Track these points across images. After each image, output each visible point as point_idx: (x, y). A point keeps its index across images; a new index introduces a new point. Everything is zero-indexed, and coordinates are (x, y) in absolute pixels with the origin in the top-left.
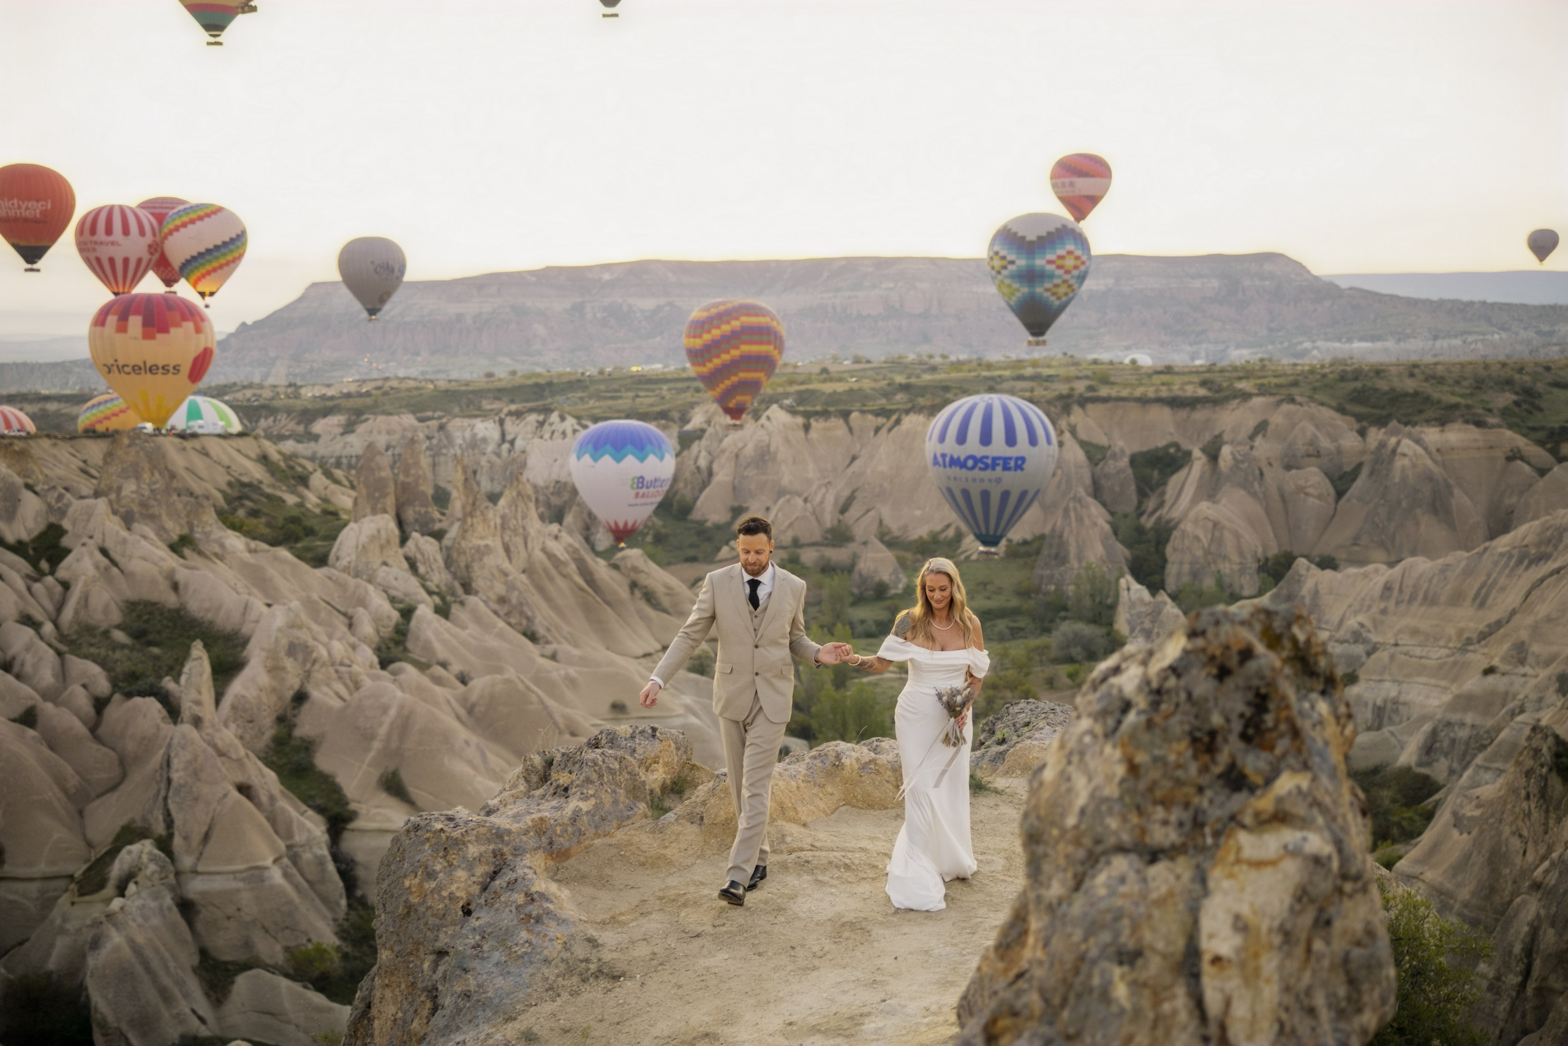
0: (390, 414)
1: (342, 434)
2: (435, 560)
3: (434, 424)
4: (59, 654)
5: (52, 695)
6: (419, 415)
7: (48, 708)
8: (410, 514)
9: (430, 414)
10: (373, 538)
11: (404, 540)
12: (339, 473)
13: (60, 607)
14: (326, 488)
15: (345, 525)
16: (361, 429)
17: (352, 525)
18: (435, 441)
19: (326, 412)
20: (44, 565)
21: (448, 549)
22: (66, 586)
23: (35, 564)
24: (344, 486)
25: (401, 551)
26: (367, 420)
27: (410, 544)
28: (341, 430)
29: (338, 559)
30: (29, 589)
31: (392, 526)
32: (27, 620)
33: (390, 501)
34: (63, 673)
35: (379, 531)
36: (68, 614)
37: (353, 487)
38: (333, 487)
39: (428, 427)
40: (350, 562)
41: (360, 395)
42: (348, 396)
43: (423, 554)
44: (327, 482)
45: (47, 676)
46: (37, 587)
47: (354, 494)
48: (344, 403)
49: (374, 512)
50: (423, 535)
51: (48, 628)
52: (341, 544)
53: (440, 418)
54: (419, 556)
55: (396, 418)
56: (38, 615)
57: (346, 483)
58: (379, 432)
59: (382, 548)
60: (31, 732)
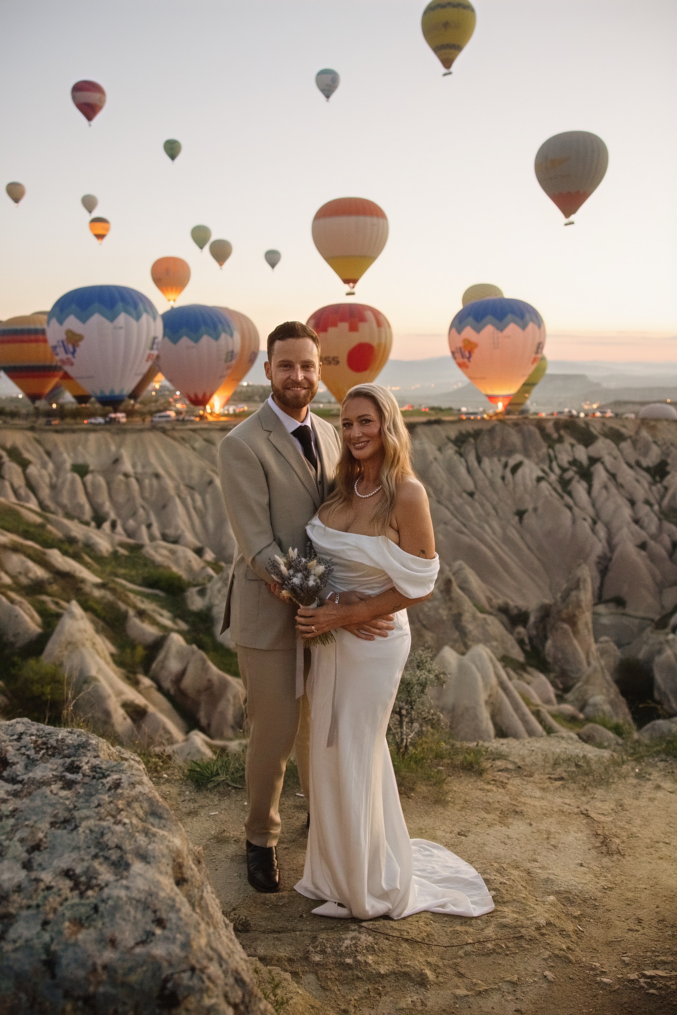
4: (660, 520)
5: (654, 537)
7: (652, 543)
13: (662, 497)
20: (658, 478)
22: (666, 489)
23: (653, 477)
30: (650, 489)
32: (647, 502)
34: (660, 529)
36: (666, 502)
45: (653, 528)
46: (654, 488)
51: (656, 507)
56: (653, 501)
60: (643, 553)
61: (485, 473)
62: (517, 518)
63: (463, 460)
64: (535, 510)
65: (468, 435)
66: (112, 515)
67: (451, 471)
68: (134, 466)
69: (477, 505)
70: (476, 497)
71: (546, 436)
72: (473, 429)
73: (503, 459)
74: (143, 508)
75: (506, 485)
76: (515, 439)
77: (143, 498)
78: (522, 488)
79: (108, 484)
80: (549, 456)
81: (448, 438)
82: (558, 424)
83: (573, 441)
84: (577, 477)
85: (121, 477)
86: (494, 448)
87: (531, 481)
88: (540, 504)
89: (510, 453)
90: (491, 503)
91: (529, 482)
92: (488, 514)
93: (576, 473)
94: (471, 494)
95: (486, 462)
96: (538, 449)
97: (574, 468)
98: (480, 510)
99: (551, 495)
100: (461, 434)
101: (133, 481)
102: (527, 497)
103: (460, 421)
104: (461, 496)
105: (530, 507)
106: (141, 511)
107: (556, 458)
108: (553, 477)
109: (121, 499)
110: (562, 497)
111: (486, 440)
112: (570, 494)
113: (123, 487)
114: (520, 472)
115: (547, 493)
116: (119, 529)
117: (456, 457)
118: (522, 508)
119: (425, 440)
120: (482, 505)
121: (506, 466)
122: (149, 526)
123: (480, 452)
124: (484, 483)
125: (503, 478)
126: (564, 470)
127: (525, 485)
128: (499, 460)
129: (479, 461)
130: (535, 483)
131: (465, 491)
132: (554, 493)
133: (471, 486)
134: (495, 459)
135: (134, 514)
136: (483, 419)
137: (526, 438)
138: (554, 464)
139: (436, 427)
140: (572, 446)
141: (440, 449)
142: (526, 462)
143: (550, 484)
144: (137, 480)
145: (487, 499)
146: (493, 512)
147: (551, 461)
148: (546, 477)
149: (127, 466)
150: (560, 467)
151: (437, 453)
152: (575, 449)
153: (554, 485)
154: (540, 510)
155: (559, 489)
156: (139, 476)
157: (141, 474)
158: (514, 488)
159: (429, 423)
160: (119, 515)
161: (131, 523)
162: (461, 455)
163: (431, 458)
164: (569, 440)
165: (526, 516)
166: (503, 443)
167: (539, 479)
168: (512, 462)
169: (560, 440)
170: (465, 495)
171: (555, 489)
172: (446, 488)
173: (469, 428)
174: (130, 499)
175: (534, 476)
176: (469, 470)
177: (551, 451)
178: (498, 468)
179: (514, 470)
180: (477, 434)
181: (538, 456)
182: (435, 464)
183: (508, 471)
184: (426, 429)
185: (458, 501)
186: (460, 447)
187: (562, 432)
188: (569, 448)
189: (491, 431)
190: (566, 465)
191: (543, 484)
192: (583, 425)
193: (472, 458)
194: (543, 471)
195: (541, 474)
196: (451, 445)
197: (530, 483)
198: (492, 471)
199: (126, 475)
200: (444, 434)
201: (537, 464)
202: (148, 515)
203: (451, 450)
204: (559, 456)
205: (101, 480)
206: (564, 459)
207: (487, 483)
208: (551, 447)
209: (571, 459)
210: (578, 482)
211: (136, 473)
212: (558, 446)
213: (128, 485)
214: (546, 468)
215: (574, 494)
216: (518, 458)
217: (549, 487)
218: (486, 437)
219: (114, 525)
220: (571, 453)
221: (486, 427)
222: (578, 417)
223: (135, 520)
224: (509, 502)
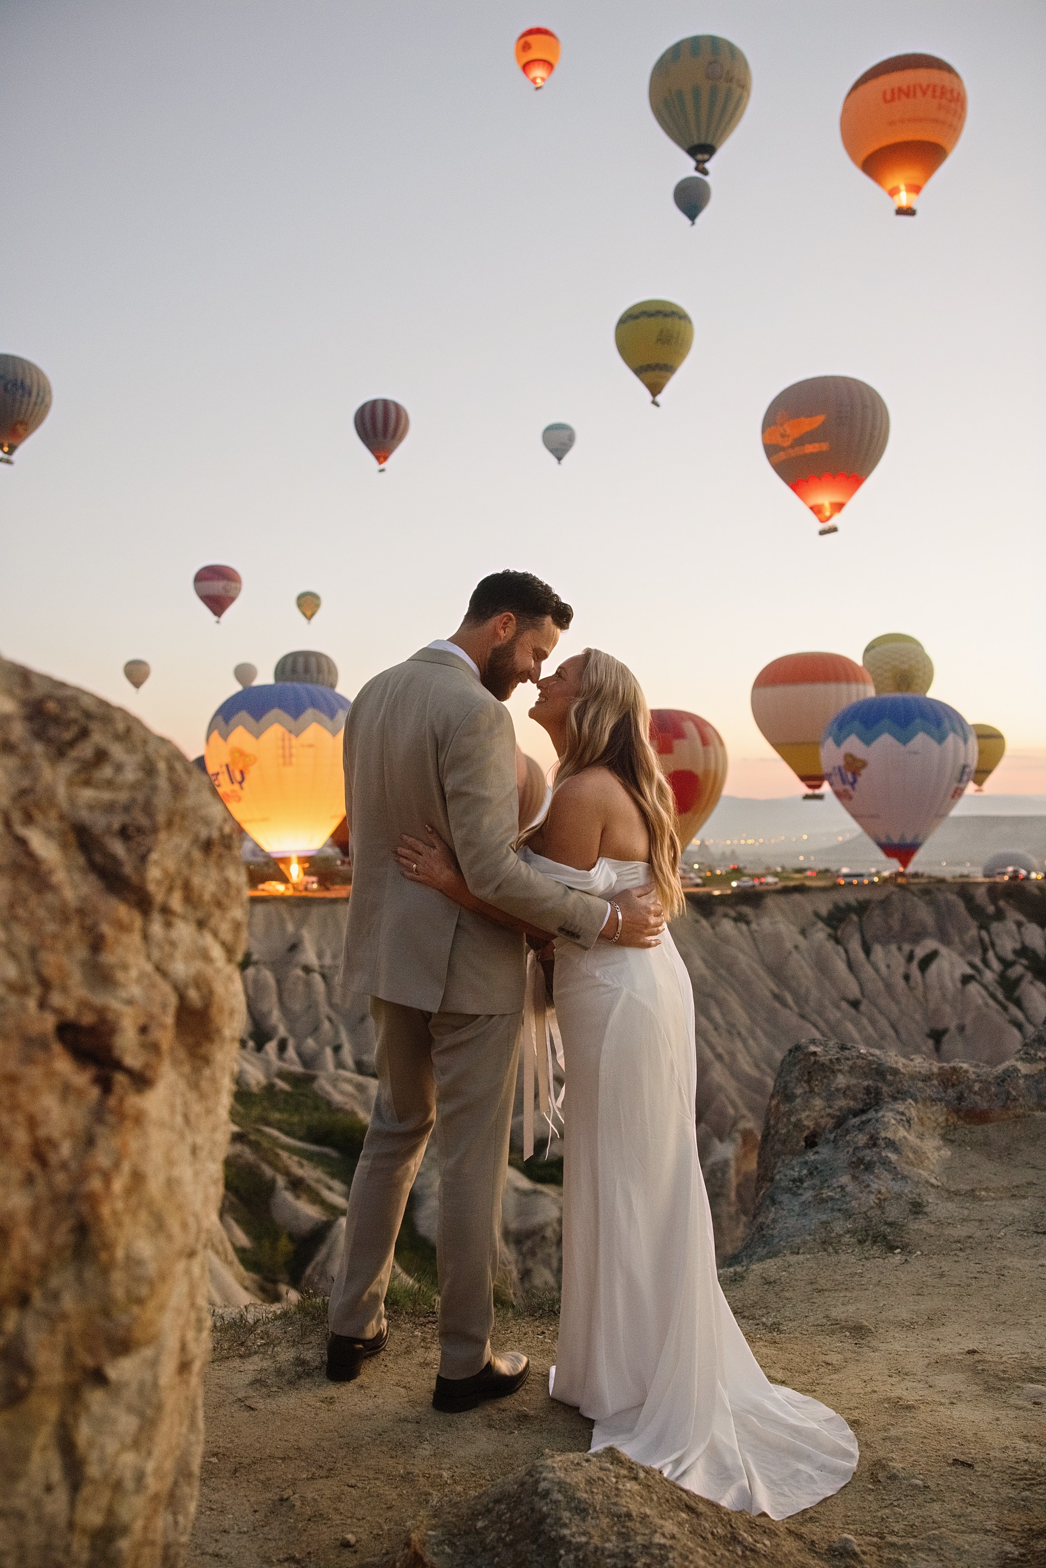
61: (877, 970)
62: (930, 1043)
63: (840, 949)
64: (961, 1028)
65: (849, 908)
66: (282, 1031)
67: (822, 966)
68: (320, 955)
69: (865, 1021)
70: (863, 1008)
71: (975, 910)
72: (856, 900)
73: (907, 948)
74: (330, 1020)
75: (911, 989)
76: (924, 914)
77: (332, 1005)
78: (937, 993)
79: (279, 982)
80: (981, 940)
81: (817, 915)
82: (994, 890)
83: (1021, 917)
84: (1029, 976)
85: (299, 972)
86: (890, 929)
87: (952, 979)
88: (968, 1020)
89: (917, 937)
90: (888, 1018)
91: (949, 984)
92: (883, 1037)
93: (1027, 968)
94: (855, 1004)
95: (878, 951)
96: (962, 931)
97: (1024, 962)
98: (870, 1029)
99: (987, 1004)
100: (837, 907)
101: (317, 978)
102: (947, 1009)
103: (836, 887)
104: (838, 1007)
105: (953, 1025)
106: (326, 1025)
107: (993, 945)
108: (989, 976)
109: (297, 1006)
110: (1005, 1008)
111: (876, 917)
112: (1018, 1003)
113: (301, 988)
114: (933, 967)
115: (980, 1001)
116: (291, 1052)
117: (830, 945)
118: (940, 1026)
119: (779, 918)
120: (873, 1022)
121: (910, 958)
122: (337, 1049)
123: (868, 936)
124: (875, 986)
125: (907, 978)
126: (1007, 964)
127: (942, 988)
128: (900, 949)
129: (867, 951)
130: (959, 985)
131: (845, 999)
132: (991, 1002)
133: (854, 990)
134: (893, 948)
135: (315, 1029)
136: (872, 883)
137: (943, 914)
138: (991, 954)
139: (797, 897)
140: (1019, 925)
141: (803, 932)
142: (944, 950)
143: (985, 987)
144: (324, 976)
145: (881, 1012)
146: (891, 1032)
147: (985, 950)
148: (978, 977)
149: (309, 956)
150: (1001, 959)
151: (800, 938)
152: (1023, 930)
153: (991, 988)
154: (969, 1031)
155: (1000, 996)
156: (326, 971)
157: (330, 968)
158: (925, 996)
159: (786, 891)
160: (291, 1031)
161: (310, 1043)
162: (838, 941)
163: (789, 945)
164: (1013, 915)
165: (946, 1038)
166: (906, 921)
167: (966, 980)
168: (920, 952)
169: (1000, 916)
170: (844, 1005)
171: (993, 996)
172: (815, 993)
173: (851, 897)
174: (312, 1006)
175: (958, 974)
176: (850, 965)
177: (984, 934)
178: (898, 960)
179: (925, 963)
180: (862, 908)
181: (963, 942)
182: (795, 955)
183: (914, 966)
184: (781, 899)
185: (834, 1015)
186: (835, 929)
187: (1002, 903)
188: (1014, 927)
189: (885, 903)
190: (1010, 956)
191: (973, 988)
192: (1036, 891)
193: (855, 945)
194: (972, 966)
195: (969, 971)
196: (821, 925)
197: (951, 985)
198: (888, 966)
199: (307, 969)
200: (809, 909)
201: (962, 955)
202: (337, 1033)
203: (820, 933)
204: (998, 942)
205: (268, 976)
206: (1007, 946)
207: (880, 985)
208: (983, 926)
209: (1018, 946)
210: (1031, 983)
211: (322, 967)
212: (995, 926)
213: (308, 985)
214: (977, 961)
215: (1026, 1004)
216: (930, 944)
217: (984, 993)
218: (877, 912)
219: (282, 1047)
220: (1017, 937)
221: (878, 895)
222: (1027, 878)
223: (316, 1040)
224: (918, 1017)
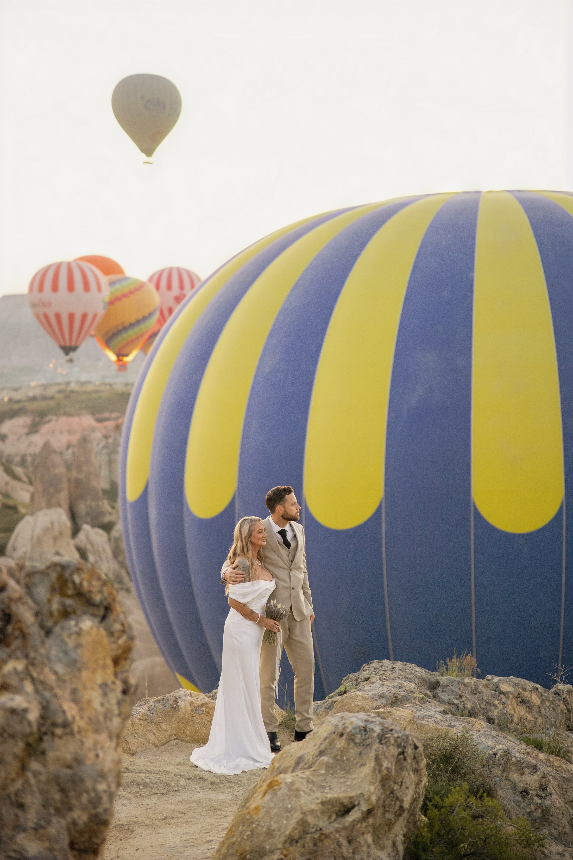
0: (70, 415)
1: (28, 434)
2: (104, 550)
3: (110, 424)
6: (98, 416)
8: (82, 508)
9: (107, 415)
10: (46, 530)
11: (76, 531)
12: (19, 470)
14: (7, 484)
15: (22, 517)
16: (44, 429)
17: (28, 518)
18: (111, 440)
19: (13, 414)
21: (117, 540)
24: (23, 482)
25: (72, 543)
26: (49, 421)
27: (81, 535)
28: (26, 430)
29: (14, 549)
31: (65, 519)
33: (64, 496)
35: (52, 524)
37: (31, 483)
38: (13, 483)
39: (105, 427)
40: (25, 553)
41: (44, 398)
42: (33, 399)
43: (92, 545)
44: (6, 478)
47: (31, 489)
48: (30, 406)
49: (49, 505)
50: (93, 526)
52: (17, 536)
53: (116, 419)
54: (89, 547)
55: (76, 419)
57: (25, 479)
58: (61, 432)
59: (55, 539)
